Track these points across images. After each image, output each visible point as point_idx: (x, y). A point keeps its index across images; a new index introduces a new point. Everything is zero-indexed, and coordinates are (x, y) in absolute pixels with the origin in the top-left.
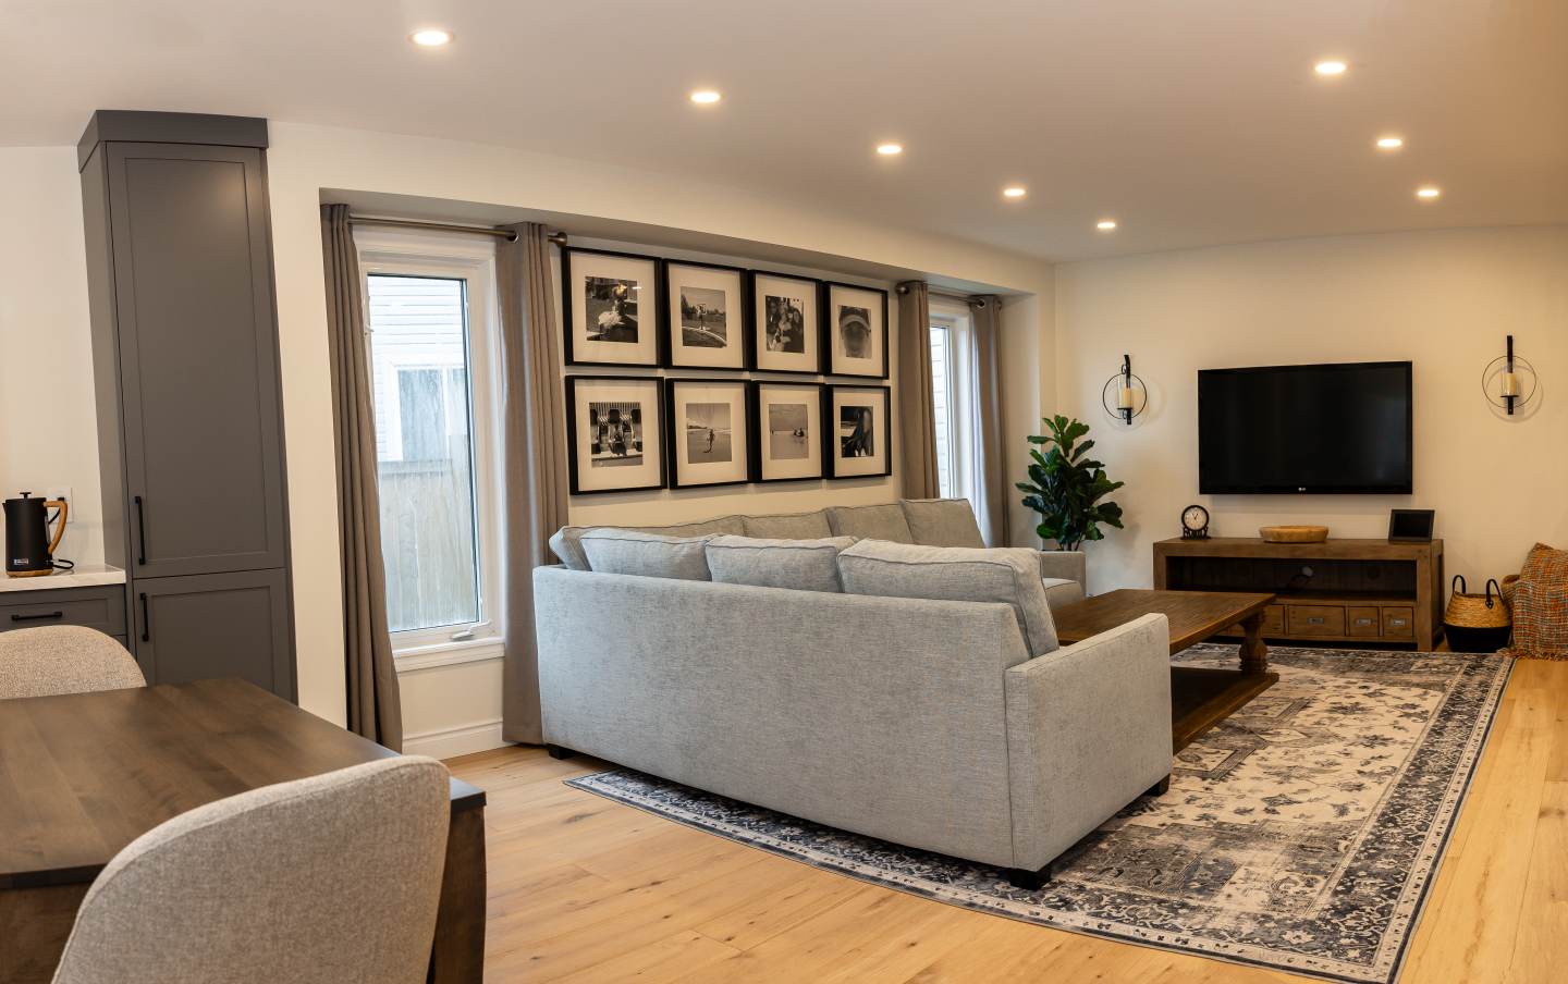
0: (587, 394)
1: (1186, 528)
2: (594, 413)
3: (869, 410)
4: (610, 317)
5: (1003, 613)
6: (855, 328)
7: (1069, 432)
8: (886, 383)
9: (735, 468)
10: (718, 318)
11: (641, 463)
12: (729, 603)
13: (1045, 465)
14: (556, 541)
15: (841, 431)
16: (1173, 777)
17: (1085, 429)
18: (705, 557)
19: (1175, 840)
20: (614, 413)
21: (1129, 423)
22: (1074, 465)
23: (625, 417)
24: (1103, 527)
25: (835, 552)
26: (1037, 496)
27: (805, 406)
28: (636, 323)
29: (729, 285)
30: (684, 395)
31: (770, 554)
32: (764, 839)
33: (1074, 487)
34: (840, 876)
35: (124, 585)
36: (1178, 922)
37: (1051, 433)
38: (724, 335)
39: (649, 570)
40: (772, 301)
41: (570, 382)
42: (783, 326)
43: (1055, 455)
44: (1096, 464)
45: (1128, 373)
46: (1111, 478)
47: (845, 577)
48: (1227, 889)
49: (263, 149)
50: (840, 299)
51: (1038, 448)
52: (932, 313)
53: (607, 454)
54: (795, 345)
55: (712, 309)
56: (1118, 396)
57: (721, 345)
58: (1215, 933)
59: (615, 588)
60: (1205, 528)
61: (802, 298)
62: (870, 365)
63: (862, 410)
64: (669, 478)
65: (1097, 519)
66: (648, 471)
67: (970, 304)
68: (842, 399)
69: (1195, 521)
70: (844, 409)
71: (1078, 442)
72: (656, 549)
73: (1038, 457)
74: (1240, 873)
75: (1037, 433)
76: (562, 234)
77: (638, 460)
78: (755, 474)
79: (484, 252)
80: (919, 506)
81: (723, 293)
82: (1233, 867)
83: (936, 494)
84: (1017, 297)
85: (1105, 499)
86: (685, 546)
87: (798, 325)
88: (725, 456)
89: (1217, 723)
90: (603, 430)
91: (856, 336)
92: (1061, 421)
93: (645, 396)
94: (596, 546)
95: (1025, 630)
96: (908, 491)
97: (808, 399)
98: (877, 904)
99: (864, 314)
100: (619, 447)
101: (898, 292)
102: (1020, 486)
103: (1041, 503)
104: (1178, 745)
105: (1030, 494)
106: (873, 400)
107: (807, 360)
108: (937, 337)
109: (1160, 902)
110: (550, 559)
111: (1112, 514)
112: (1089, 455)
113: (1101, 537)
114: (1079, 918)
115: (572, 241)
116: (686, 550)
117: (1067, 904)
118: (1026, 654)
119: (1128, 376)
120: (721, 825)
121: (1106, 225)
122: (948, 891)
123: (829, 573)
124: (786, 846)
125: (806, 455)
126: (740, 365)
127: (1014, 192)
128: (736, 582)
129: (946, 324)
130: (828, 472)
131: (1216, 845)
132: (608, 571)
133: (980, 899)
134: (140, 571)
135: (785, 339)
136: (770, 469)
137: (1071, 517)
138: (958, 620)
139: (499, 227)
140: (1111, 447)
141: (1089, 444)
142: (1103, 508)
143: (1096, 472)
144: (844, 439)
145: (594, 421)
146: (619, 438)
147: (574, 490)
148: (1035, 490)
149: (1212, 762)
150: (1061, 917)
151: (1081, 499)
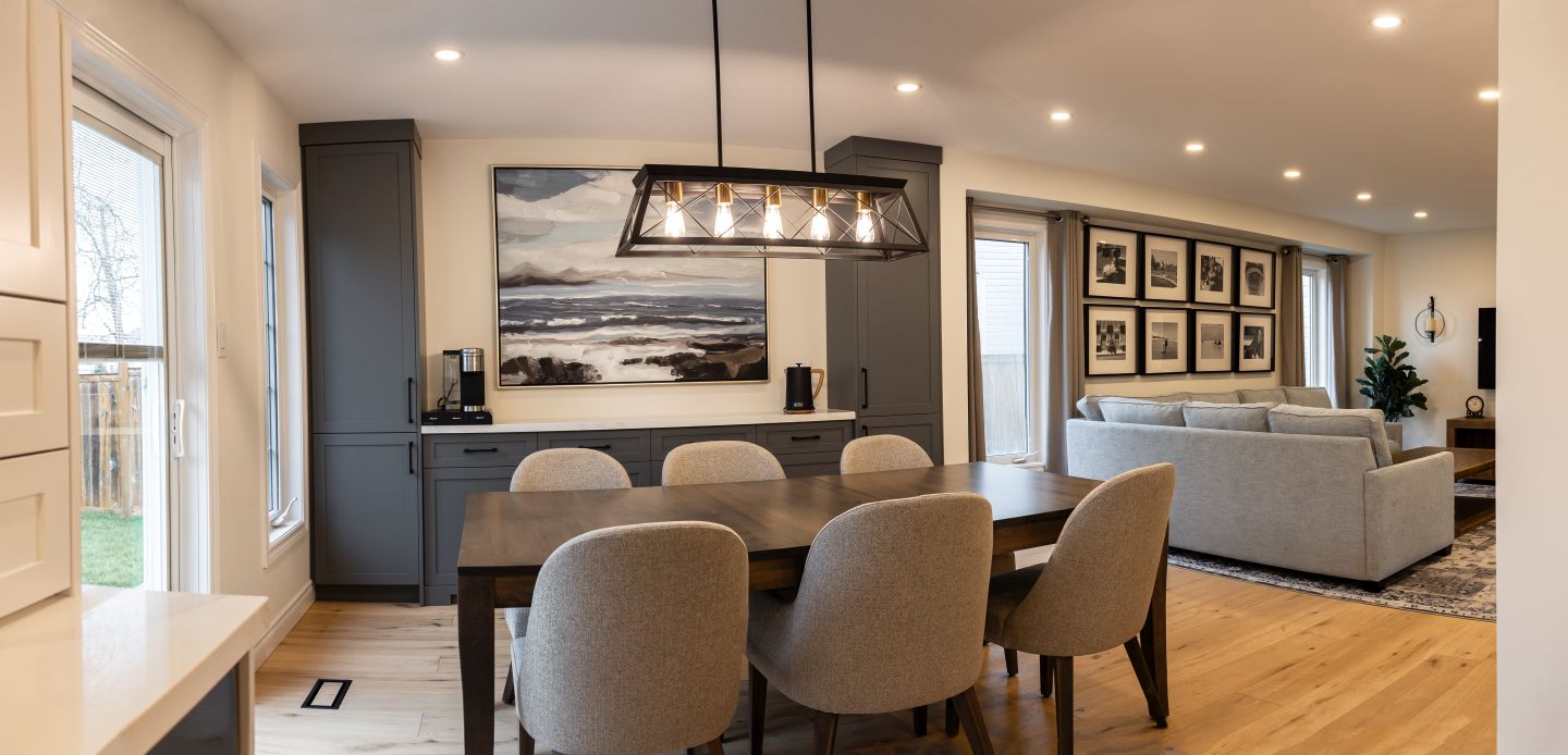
0: (1097, 315)
1: (1469, 411)
2: (1098, 328)
3: (1261, 329)
4: (1109, 268)
5: (1364, 442)
6: (1254, 276)
7: (1393, 346)
8: (1273, 312)
9: (1179, 363)
10: (1172, 269)
11: (1124, 358)
12: (1200, 438)
13: (1375, 367)
14: (1081, 404)
15: (1244, 342)
16: (1454, 548)
17: (1403, 344)
18: (1182, 414)
19: (1453, 574)
20: (1110, 328)
21: (1433, 341)
22: (1395, 368)
23: (1116, 330)
24: (1414, 409)
25: (1266, 411)
26: (1370, 388)
27: (1222, 325)
28: (1124, 272)
29: (1180, 248)
30: (1153, 317)
31: (1225, 412)
32: (1221, 572)
33: (1395, 383)
34: (1270, 588)
35: (853, 421)
36: (1453, 605)
37: (1380, 347)
38: (1176, 280)
39: (1146, 420)
40: (1205, 259)
41: (1086, 308)
42: (1211, 275)
43: (1383, 361)
44: (1410, 368)
45: (1432, 308)
46: (1420, 377)
47: (1271, 424)
48: (1480, 593)
49: (938, 165)
50: (1247, 257)
51: (1371, 356)
52: (1304, 266)
53: (1105, 352)
54: (1217, 287)
55: (1169, 264)
56: (1425, 323)
57: (1174, 286)
58: (1472, 610)
59: (1124, 431)
60: (1481, 411)
61: (1223, 256)
62: (1263, 300)
63: (1257, 328)
64: (1141, 369)
65: (1410, 403)
66: (1128, 364)
67: (1328, 261)
68: (1246, 321)
69: (1475, 406)
70: (1246, 328)
71: (1398, 353)
72: (1150, 408)
73: (1372, 362)
74: (1488, 588)
75: (1371, 347)
76: (1086, 217)
77: (1123, 357)
78: (1191, 368)
79: (1040, 228)
80: (1293, 390)
81: (1175, 254)
82: (1484, 585)
83: (1304, 384)
84: (1358, 257)
85: (1415, 391)
86: (1169, 407)
87: (1220, 273)
88: (1174, 356)
89: (1483, 524)
90: (1104, 338)
91: (1255, 281)
92: (1387, 339)
93: (1127, 317)
94: (1109, 407)
95: (1375, 453)
96: (1284, 381)
97: (1224, 321)
98: (1293, 598)
99: (1260, 267)
100: (1112, 349)
101: (1282, 253)
102: (1359, 381)
103: (1372, 392)
104: (1458, 534)
105: (1365, 386)
106: (1264, 323)
107: (1224, 297)
108: (1306, 280)
109: (1444, 598)
110: (1076, 414)
111: (1420, 401)
112: (1405, 361)
113: (1412, 415)
114: (1401, 603)
115: (1092, 221)
116: (1170, 409)
117: (1395, 598)
118: (1375, 466)
119: (1433, 310)
120: (1193, 566)
121: (1421, 215)
122: (1330, 593)
123: (1263, 422)
124: (1235, 575)
125: (1222, 357)
126: (1184, 299)
127: (1364, 197)
128: (1203, 427)
129: (1313, 274)
130: (1235, 368)
131: (1476, 576)
132: (1118, 421)
133: (1348, 596)
134: (864, 412)
135: (1212, 283)
136: (1201, 364)
137: (1392, 401)
138: (1338, 446)
139: (1051, 212)
140: (1420, 356)
141: (1406, 354)
142: (1414, 396)
143: (1410, 373)
144: (1245, 347)
145: (1098, 332)
146: (1112, 342)
147: (1087, 374)
148: (1368, 384)
149: (1476, 542)
150: (1391, 603)
151: (1399, 390)
